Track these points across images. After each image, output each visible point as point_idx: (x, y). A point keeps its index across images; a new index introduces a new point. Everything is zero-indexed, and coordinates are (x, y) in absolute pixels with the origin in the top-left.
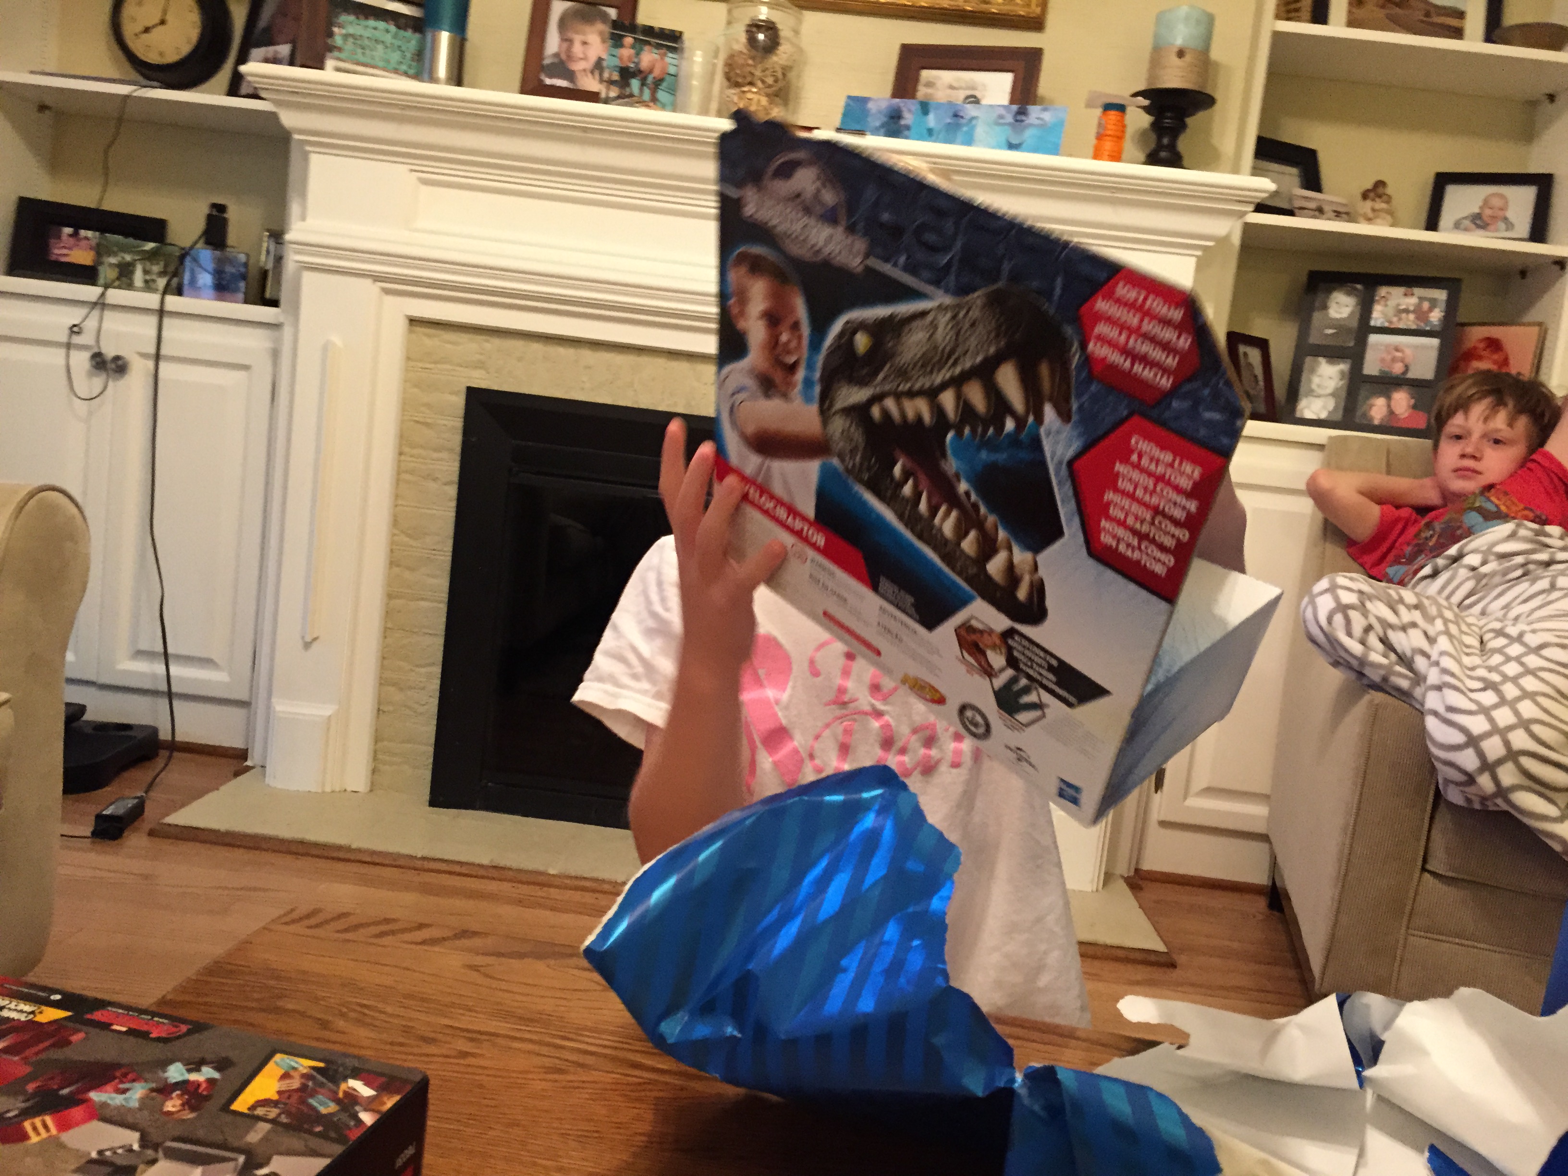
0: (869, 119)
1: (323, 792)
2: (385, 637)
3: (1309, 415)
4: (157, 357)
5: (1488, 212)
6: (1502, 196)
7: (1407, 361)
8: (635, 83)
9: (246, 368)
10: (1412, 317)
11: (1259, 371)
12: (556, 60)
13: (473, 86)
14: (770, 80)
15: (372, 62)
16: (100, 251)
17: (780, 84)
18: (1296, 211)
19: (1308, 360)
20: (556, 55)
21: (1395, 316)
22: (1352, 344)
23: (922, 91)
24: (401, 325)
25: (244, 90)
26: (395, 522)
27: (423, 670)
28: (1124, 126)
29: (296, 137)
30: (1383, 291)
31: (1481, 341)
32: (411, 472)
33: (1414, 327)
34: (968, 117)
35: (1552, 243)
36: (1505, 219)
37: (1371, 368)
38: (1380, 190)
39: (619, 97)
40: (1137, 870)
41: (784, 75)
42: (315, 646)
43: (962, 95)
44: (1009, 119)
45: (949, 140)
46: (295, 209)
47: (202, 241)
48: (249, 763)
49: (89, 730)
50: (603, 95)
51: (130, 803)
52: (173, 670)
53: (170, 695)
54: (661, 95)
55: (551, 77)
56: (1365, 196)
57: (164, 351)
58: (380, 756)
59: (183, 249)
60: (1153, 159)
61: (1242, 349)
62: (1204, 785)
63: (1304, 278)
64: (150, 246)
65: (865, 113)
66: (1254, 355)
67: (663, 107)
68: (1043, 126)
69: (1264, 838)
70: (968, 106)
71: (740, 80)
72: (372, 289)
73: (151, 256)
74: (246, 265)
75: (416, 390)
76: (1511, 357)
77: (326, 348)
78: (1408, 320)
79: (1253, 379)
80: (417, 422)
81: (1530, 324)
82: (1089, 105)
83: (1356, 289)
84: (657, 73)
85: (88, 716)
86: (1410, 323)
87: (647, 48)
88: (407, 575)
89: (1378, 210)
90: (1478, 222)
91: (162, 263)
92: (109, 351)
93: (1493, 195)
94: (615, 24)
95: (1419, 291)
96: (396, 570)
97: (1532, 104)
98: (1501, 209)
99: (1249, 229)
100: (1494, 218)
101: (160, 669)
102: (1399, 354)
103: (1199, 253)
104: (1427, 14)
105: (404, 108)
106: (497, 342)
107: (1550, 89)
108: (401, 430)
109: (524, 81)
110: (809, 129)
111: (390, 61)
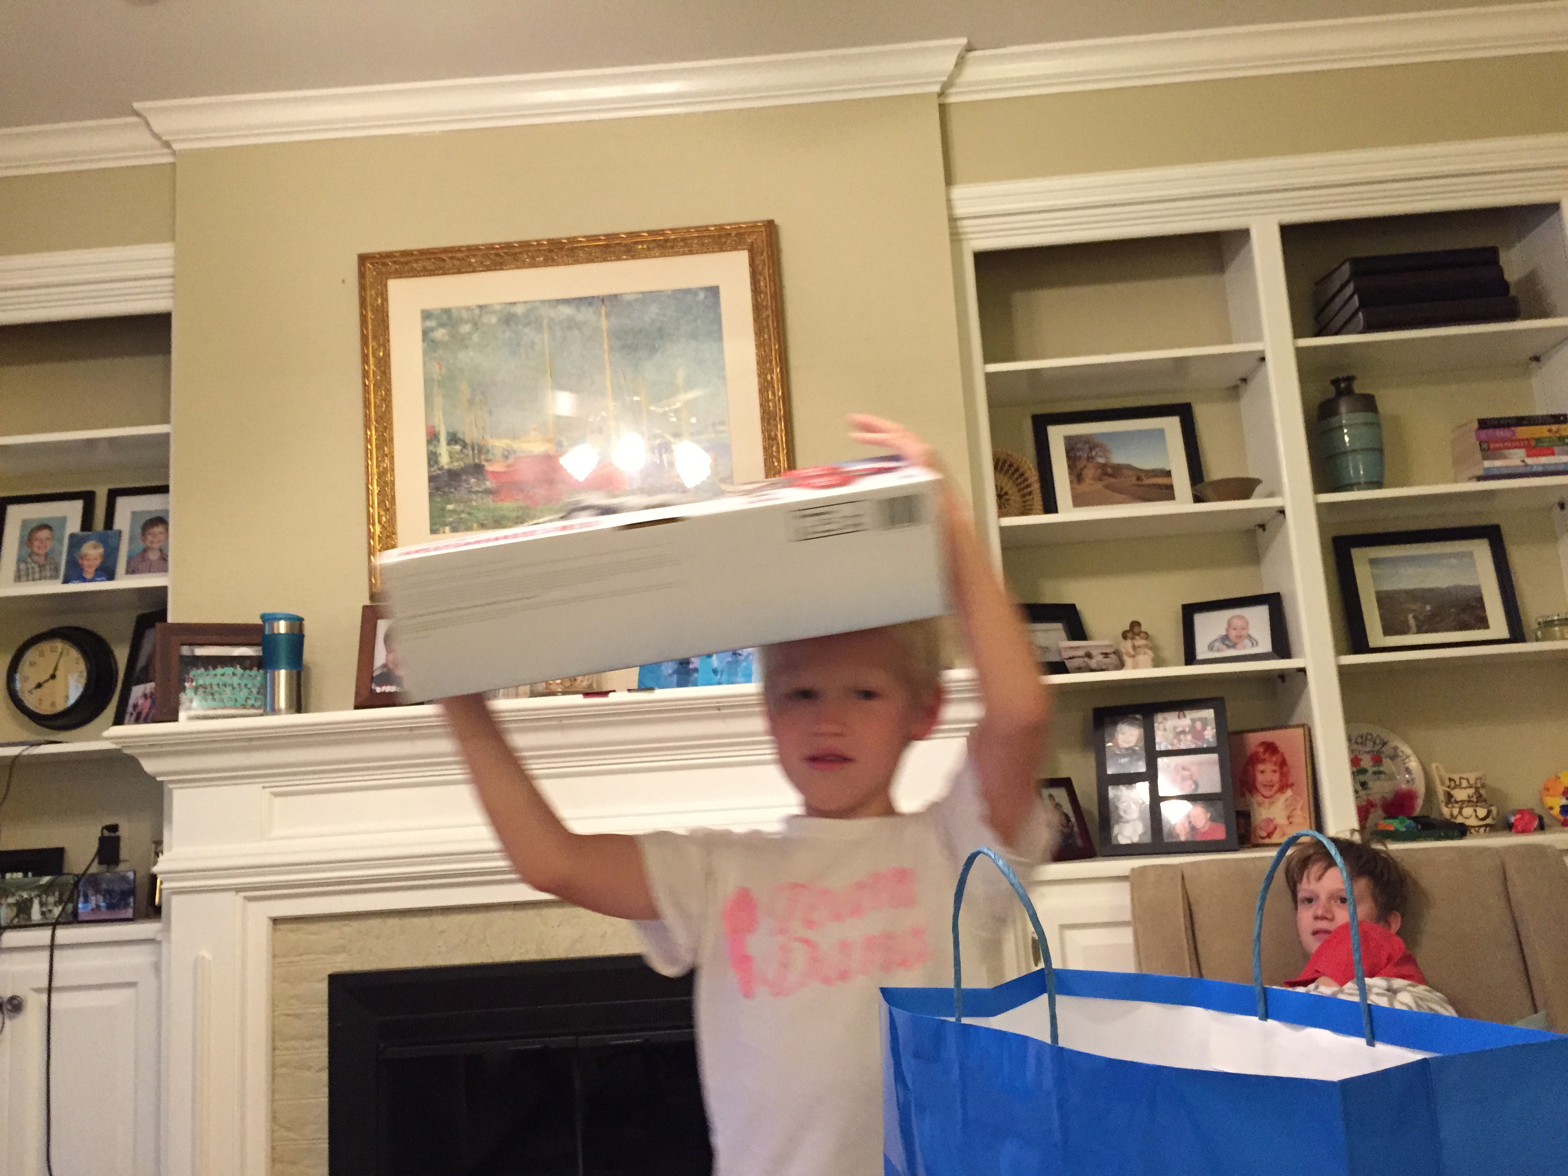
4: (50, 990)
5: (1233, 634)
9: (132, 985)
12: (385, 670)
13: (311, 711)
15: (221, 705)
20: (385, 666)
24: (265, 926)
26: (273, 1117)
29: (157, 778)
32: (285, 1065)
35: (1293, 658)
38: (1136, 629)
46: (166, 836)
47: (96, 861)
55: (380, 685)
57: (56, 983)
59: (77, 876)
64: (45, 879)
72: (235, 900)
73: (48, 889)
74: (134, 880)
75: (283, 985)
77: (198, 963)
80: (289, 1015)
81: (1295, 726)
88: (290, 1169)
90: (1227, 643)
91: (57, 894)
93: (1233, 617)
96: (279, 1166)
98: (1243, 629)
100: (1240, 637)
104: (1139, 478)
105: (251, 740)
106: (355, 925)
107: (1260, 522)
108: (273, 1026)
109: (357, 694)
110: (605, 694)
111: (238, 699)
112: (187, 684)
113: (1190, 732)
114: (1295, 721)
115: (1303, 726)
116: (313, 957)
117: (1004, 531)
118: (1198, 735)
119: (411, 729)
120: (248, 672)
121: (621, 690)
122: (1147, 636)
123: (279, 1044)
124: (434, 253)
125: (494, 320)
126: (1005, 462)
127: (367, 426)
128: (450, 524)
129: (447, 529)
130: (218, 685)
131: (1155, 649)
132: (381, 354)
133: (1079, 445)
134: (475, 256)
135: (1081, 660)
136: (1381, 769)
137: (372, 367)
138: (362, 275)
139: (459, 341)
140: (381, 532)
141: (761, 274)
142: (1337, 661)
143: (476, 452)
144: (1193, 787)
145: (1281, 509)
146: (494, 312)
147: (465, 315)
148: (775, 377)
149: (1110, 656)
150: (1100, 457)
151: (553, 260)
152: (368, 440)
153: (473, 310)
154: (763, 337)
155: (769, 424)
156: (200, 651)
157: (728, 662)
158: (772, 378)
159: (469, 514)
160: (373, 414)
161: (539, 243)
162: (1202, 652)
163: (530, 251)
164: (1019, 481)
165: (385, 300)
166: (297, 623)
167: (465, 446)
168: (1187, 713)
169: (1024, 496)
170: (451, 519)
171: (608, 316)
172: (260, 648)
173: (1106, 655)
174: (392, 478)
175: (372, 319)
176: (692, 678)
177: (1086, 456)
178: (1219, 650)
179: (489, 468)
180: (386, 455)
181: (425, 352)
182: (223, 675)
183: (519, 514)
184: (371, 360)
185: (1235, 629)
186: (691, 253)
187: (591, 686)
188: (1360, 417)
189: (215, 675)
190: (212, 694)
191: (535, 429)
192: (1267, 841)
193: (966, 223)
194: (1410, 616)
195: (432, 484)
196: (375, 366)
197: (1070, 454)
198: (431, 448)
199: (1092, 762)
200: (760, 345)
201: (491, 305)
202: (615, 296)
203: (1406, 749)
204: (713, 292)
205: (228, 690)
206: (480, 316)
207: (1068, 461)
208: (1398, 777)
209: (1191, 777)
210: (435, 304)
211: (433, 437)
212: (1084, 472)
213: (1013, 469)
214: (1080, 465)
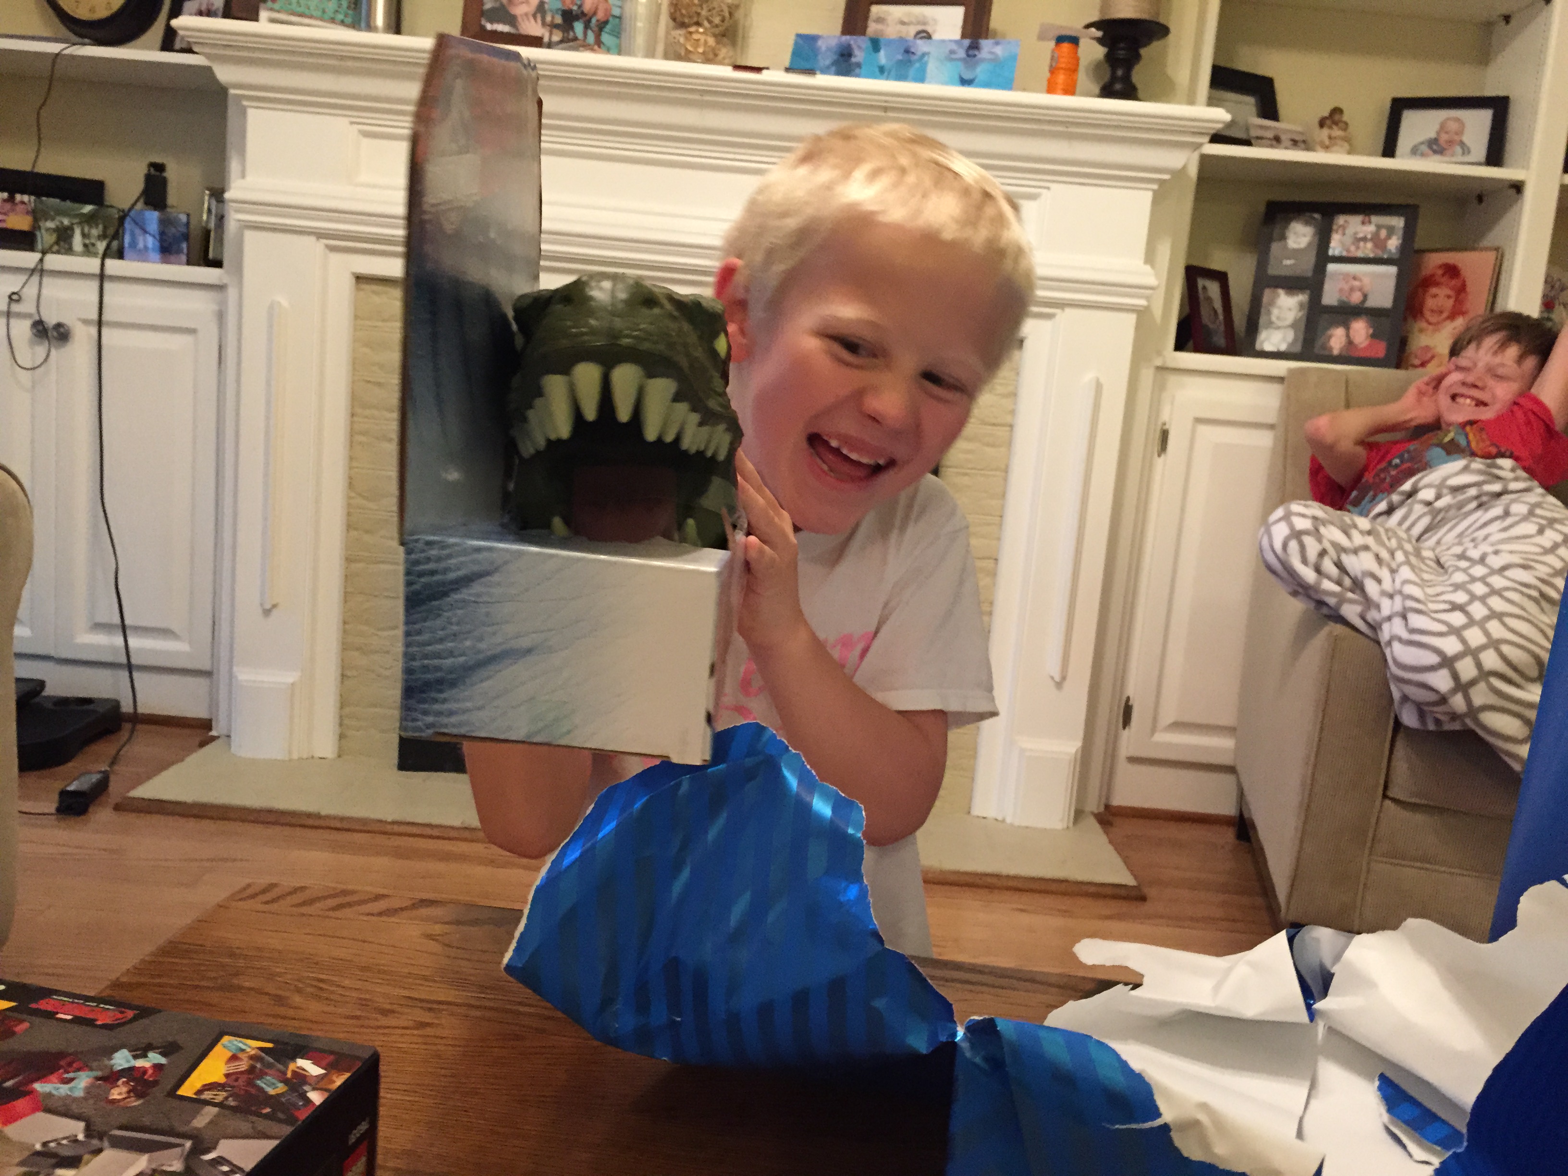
0: (820, 57)
1: (290, 760)
2: (346, 602)
3: (1268, 347)
4: (100, 323)
5: (1444, 137)
6: (1458, 120)
7: (1366, 289)
8: (579, 27)
9: (192, 331)
10: (1369, 245)
11: (1218, 304)
13: (412, 33)
14: (717, 20)
15: (307, 12)
16: (37, 215)
17: (726, 24)
18: (1253, 141)
19: (1267, 293)
21: (1353, 243)
22: (1310, 274)
23: (872, 27)
24: (348, 282)
25: (178, 45)
26: (351, 484)
27: (386, 633)
28: (1077, 59)
29: (232, 91)
30: (1341, 220)
31: (1440, 267)
32: (364, 433)
33: (1371, 255)
34: (919, 53)
35: (1508, 167)
36: (1462, 144)
37: (1330, 297)
38: (1337, 117)
39: (561, 41)
40: (1107, 807)
41: (731, 14)
42: (275, 612)
43: (912, 30)
44: (962, 54)
45: (901, 77)
46: (234, 166)
47: (142, 201)
48: (214, 733)
49: (50, 706)
50: (546, 39)
51: (95, 778)
52: (133, 642)
53: (130, 667)
54: (605, 37)
55: (492, 22)
56: (1322, 124)
57: (106, 317)
58: (346, 721)
59: (123, 211)
60: (1107, 92)
61: (1201, 282)
62: (1171, 720)
63: (1262, 208)
64: (88, 208)
65: (815, 52)
66: (1213, 289)
67: (608, 51)
68: (995, 60)
69: (1231, 770)
70: (919, 42)
71: (686, 20)
72: (315, 247)
73: (90, 220)
74: (188, 224)
75: (366, 350)
76: (1468, 283)
77: (272, 310)
78: (1365, 248)
79: (1212, 313)
80: (369, 382)
81: (1487, 249)
82: (1042, 37)
83: (1314, 218)
84: (600, 15)
85: (48, 691)
86: (1367, 252)
88: (367, 538)
89: (1335, 138)
90: (1435, 147)
91: (101, 227)
92: (51, 319)
93: (1448, 119)
95: (1375, 219)
96: (354, 533)
97: (1488, 26)
99: (1206, 161)
101: (119, 641)
102: (1356, 283)
103: (1155, 187)
107: (1504, 11)
108: (353, 391)
109: (464, 23)
110: (758, 70)
114: (1487, 243)
115: (1497, 249)
123: (359, 411)
135: (1268, 142)
142: (1562, 178)
185: (1447, 133)
187: (737, 63)
199: (1253, 261)
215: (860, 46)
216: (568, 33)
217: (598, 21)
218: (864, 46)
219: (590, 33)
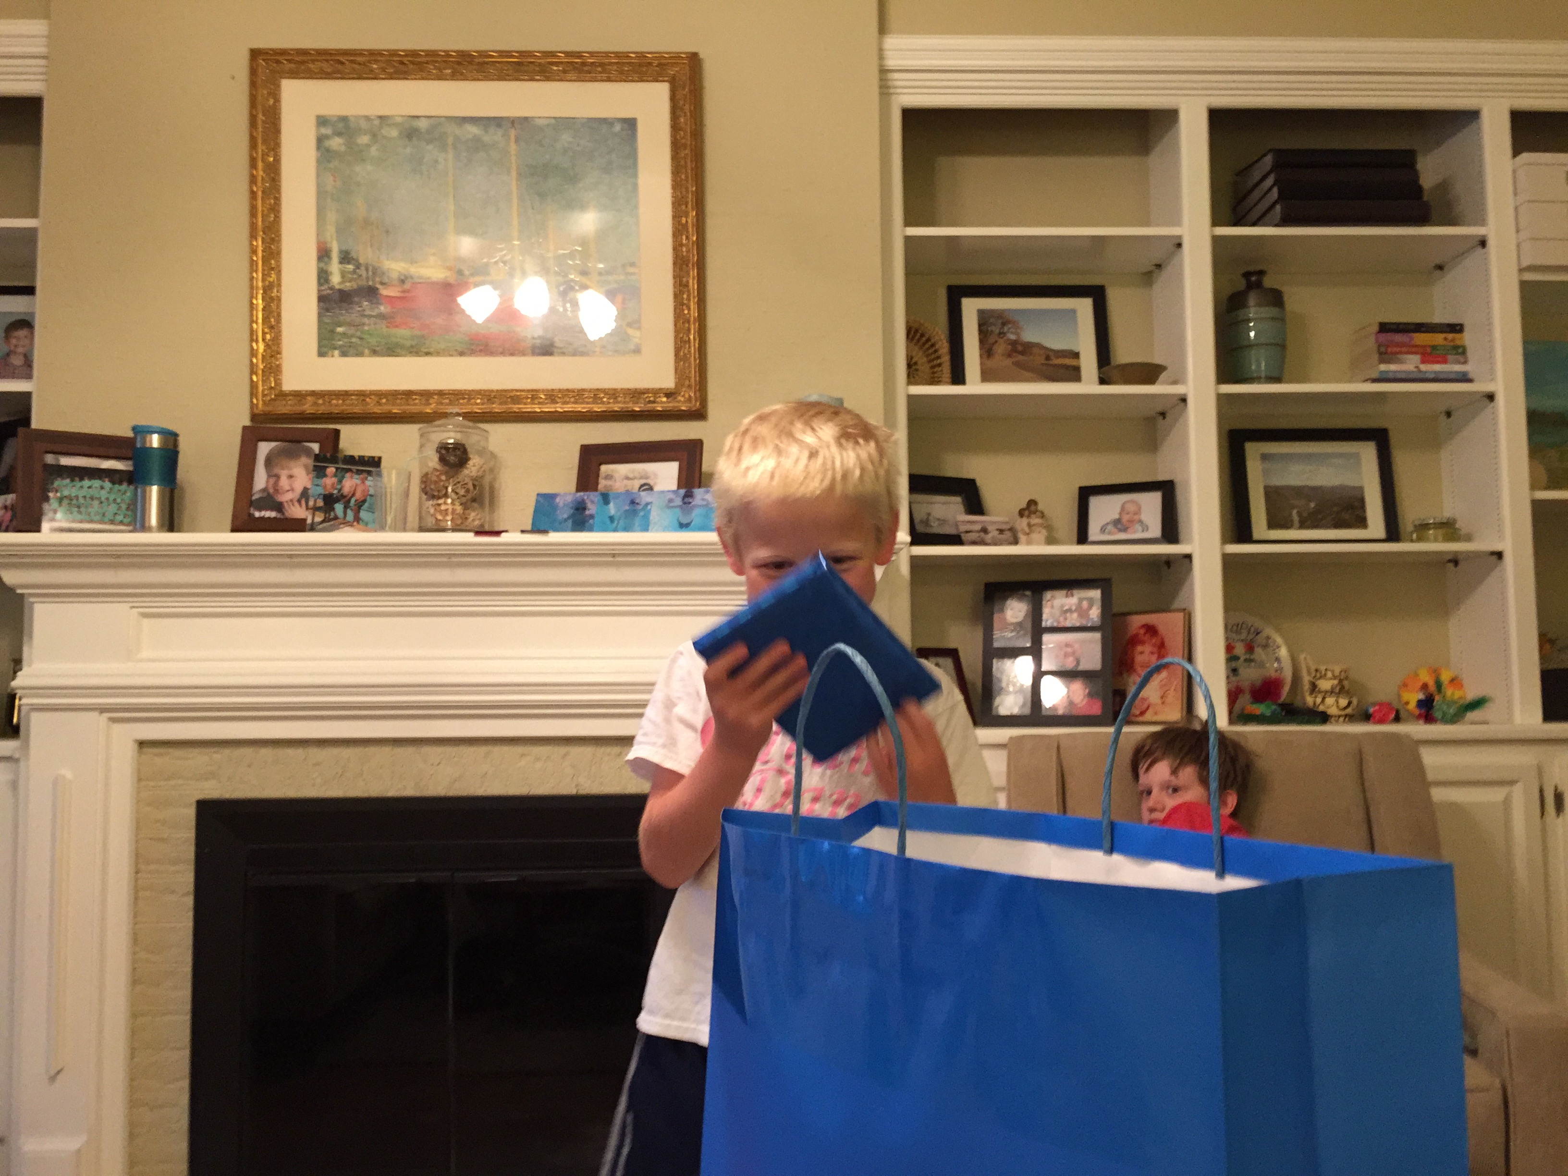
2: (132, 1058)
5: (1125, 518)
8: (339, 508)
10: (1075, 615)
12: (265, 495)
13: (186, 530)
14: (462, 492)
15: (87, 518)
17: (472, 493)
18: (962, 535)
20: (264, 490)
23: (602, 483)
24: (129, 750)
29: (20, 592)
32: (149, 888)
33: (1078, 624)
34: (643, 503)
35: (1181, 543)
36: (1140, 521)
38: (1033, 508)
41: (474, 486)
42: (61, 1077)
43: (637, 484)
44: (678, 502)
45: (626, 529)
46: (26, 652)
50: (309, 521)
54: (363, 514)
55: (260, 510)
65: (555, 508)
70: (643, 494)
71: (436, 494)
72: (99, 721)
75: (149, 809)
77: (57, 782)
80: (152, 839)
81: (1177, 610)
86: (1074, 622)
87: (348, 475)
88: (151, 991)
94: (317, 458)
96: (139, 988)
98: (1135, 514)
100: (1131, 521)
102: (1069, 650)
104: (1048, 358)
105: (119, 556)
106: (227, 752)
107: (1160, 409)
108: (137, 849)
109: (235, 517)
110: (498, 533)
111: (107, 514)
112: (51, 495)
113: (1075, 610)
114: (1176, 605)
115: (1184, 610)
116: (180, 782)
117: (912, 400)
118: (1083, 613)
119: (291, 556)
120: (117, 486)
121: (514, 531)
122: (1043, 515)
123: (142, 867)
124: (331, 54)
125: (394, 133)
126: (917, 331)
127: (253, 236)
128: (341, 347)
129: (336, 353)
130: (85, 497)
131: (1049, 528)
132: (272, 159)
133: (991, 320)
134: (376, 61)
135: (978, 535)
136: (1252, 657)
137: (261, 173)
138: (253, 72)
139: (357, 154)
140: (265, 351)
141: (682, 109)
142: (1222, 549)
143: (370, 273)
144: (1075, 663)
145: (1183, 397)
146: (396, 125)
147: (363, 124)
148: (690, 221)
149: (1006, 532)
150: (1012, 333)
151: (462, 74)
152: (254, 251)
153: (372, 120)
154: (680, 177)
155: (681, 269)
156: (65, 461)
157: (626, 511)
158: (687, 221)
159: (361, 339)
160: (260, 223)
161: (447, 53)
162: (1094, 532)
163: (436, 62)
164: (930, 351)
165: (277, 100)
166: (171, 438)
167: (358, 266)
168: (1075, 592)
169: (933, 367)
170: (341, 343)
171: (517, 141)
172: (130, 463)
173: (1001, 531)
174: (279, 294)
175: (263, 122)
176: (587, 525)
177: (997, 331)
178: (1110, 533)
179: (384, 292)
180: (273, 269)
181: (319, 161)
182: (89, 487)
183: (414, 343)
184: (260, 165)
186: (609, 80)
187: (482, 526)
188: (1269, 311)
189: (82, 487)
190: (79, 507)
191: (434, 254)
192: (1141, 719)
193: (896, 76)
194: (1294, 512)
195: (322, 304)
196: (264, 172)
197: (984, 328)
198: (322, 265)
199: (979, 635)
200: (677, 185)
201: (393, 116)
202: (526, 119)
203: (1279, 640)
204: (631, 124)
205: (96, 503)
206: (380, 128)
207: (979, 334)
208: (1268, 665)
209: (1074, 653)
210: (333, 110)
211: (323, 254)
212: (995, 347)
213: (924, 339)
214: (991, 340)
215: (592, 501)
216: (330, 515)
217: (356, 501)
218: (596, 500)
219: (349, 512)
